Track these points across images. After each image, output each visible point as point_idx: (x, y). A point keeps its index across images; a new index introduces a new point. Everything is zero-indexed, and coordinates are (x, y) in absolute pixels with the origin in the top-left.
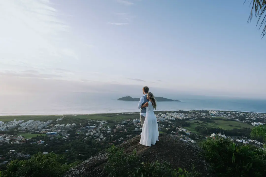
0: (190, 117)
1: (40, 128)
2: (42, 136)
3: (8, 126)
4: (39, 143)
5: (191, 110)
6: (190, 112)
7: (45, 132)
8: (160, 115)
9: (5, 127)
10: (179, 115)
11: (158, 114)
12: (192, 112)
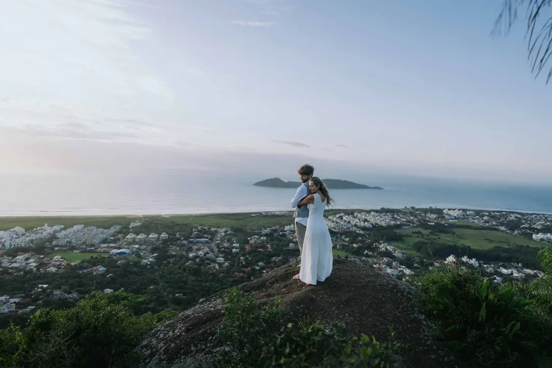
0: (403, 221)
1: (96, 241)
2: (100, 256)
3: (34, 237)
4: (95, 271)
5: (406, 207)
6: (404, 210)
7: (107, 249)
8: (341, 218)
9: (28, 238)
10: (381, 217)
11: (338, 216)
12: (408, 211)
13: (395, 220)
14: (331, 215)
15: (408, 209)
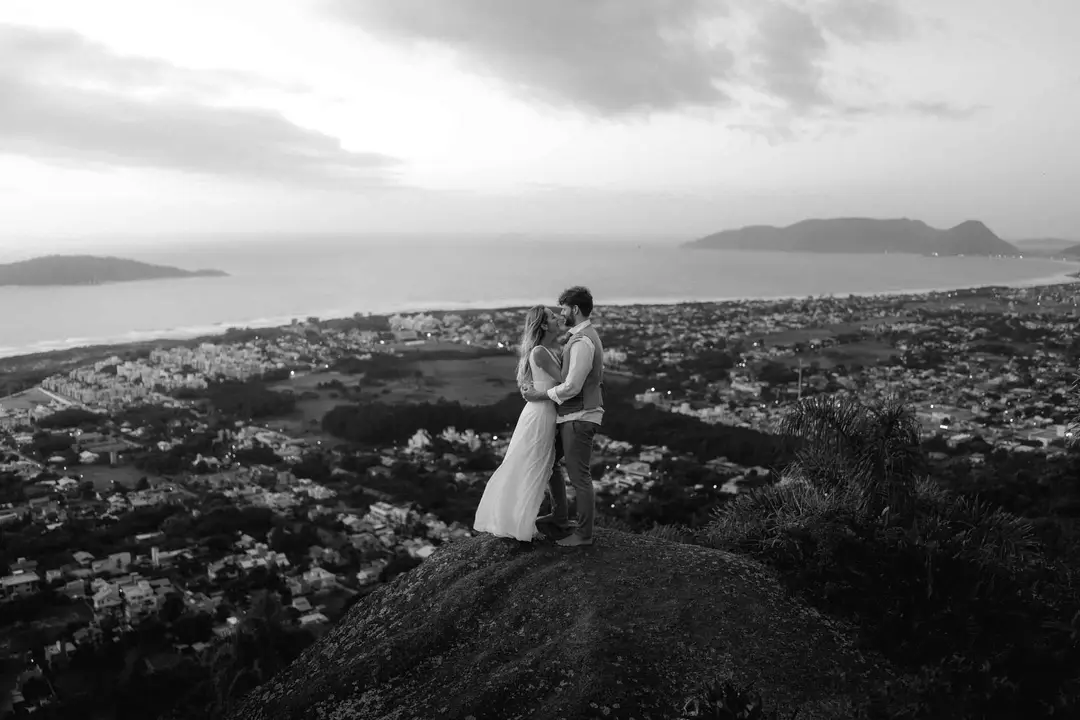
0: (292, 358)
5: (294, 321)
6: (291, 329)
8: (111, 370)
10: (231, 355)
11: (99, 365)
12: (301, 331)
13: (269, 359)
14: (79, 364)
15: (301, 324)
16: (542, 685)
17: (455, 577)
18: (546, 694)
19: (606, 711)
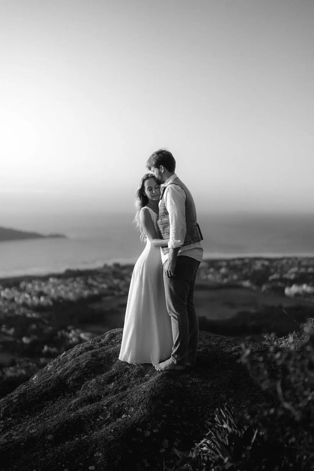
5: (105, 265)
6: (103, 271)
10: (67, 285)
12: (109, 271)
13: (90, 288)
15: (110, 267)
16: (108, 417)
17: (81, 353)
18: (108, 422)
19: (148, 433)
